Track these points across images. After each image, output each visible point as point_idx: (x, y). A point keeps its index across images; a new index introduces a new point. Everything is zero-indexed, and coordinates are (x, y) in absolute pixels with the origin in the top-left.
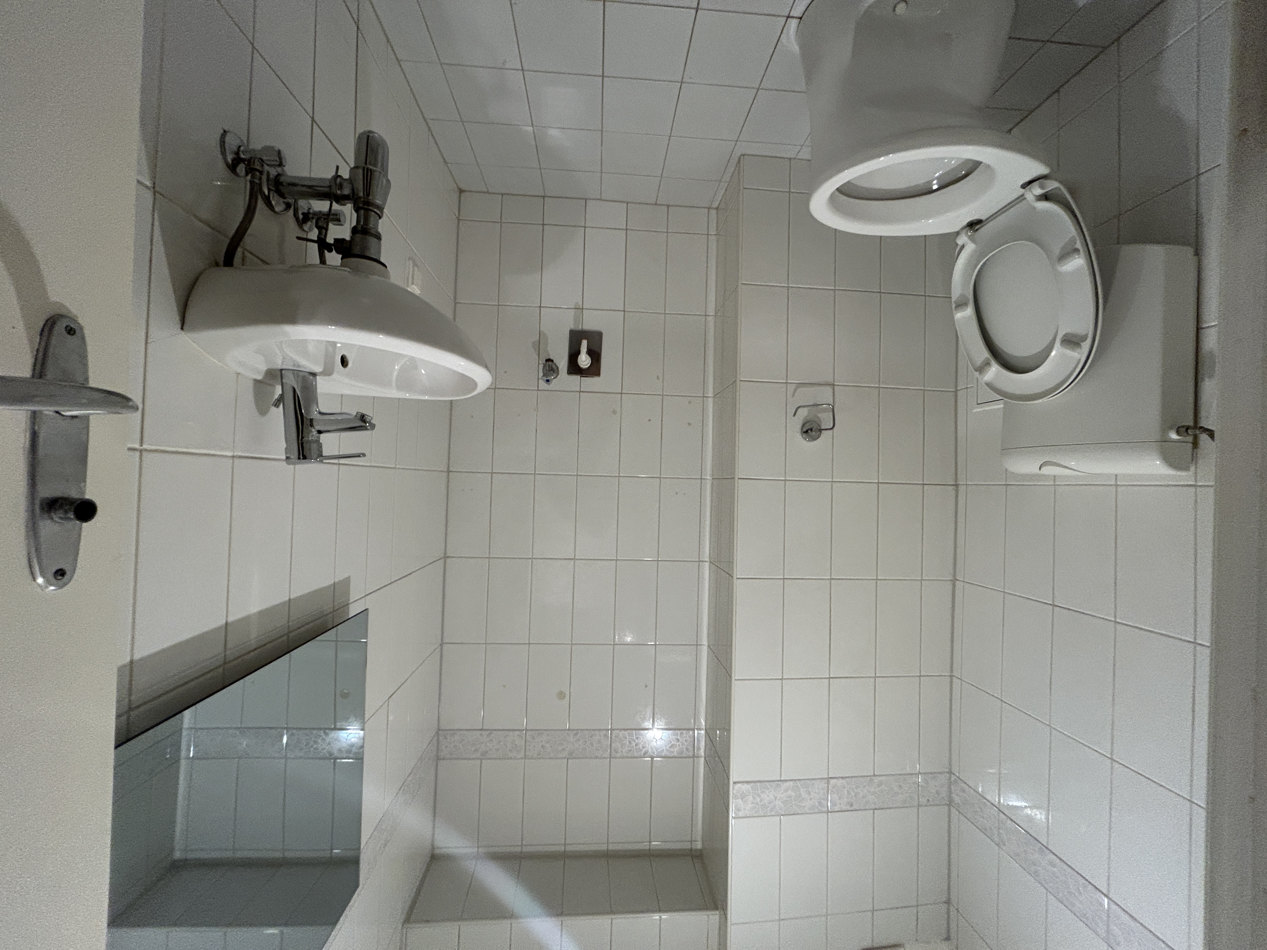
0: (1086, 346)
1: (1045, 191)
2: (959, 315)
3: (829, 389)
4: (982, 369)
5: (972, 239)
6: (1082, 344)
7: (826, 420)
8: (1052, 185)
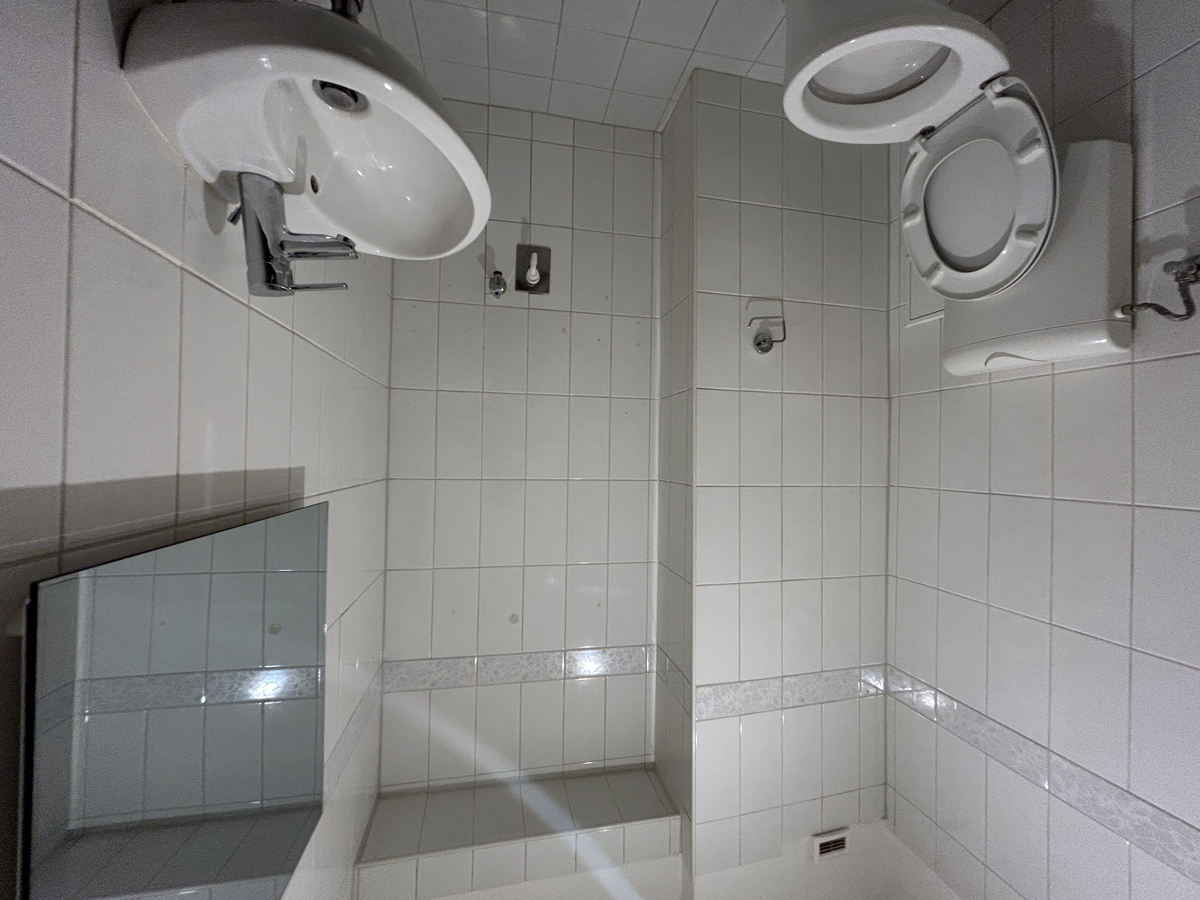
0: (1042, 233)
1: (1006, 87)
2: (908, 224)
3: (778, 304)
4: (929, 274)
5: (924, 146)
6: (1039, 232)
7: (776, 333)
8: (1013, 81)
